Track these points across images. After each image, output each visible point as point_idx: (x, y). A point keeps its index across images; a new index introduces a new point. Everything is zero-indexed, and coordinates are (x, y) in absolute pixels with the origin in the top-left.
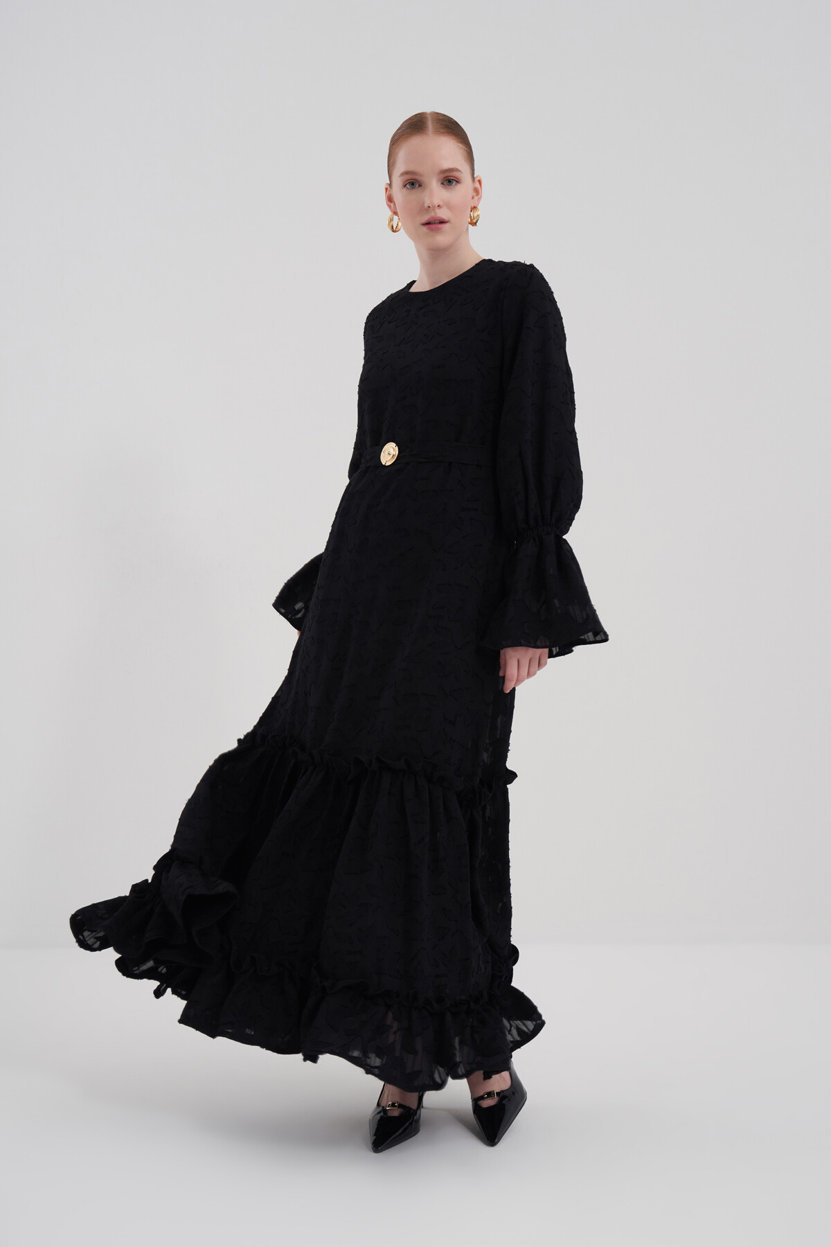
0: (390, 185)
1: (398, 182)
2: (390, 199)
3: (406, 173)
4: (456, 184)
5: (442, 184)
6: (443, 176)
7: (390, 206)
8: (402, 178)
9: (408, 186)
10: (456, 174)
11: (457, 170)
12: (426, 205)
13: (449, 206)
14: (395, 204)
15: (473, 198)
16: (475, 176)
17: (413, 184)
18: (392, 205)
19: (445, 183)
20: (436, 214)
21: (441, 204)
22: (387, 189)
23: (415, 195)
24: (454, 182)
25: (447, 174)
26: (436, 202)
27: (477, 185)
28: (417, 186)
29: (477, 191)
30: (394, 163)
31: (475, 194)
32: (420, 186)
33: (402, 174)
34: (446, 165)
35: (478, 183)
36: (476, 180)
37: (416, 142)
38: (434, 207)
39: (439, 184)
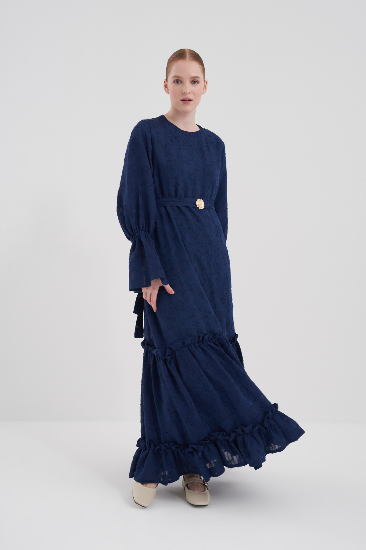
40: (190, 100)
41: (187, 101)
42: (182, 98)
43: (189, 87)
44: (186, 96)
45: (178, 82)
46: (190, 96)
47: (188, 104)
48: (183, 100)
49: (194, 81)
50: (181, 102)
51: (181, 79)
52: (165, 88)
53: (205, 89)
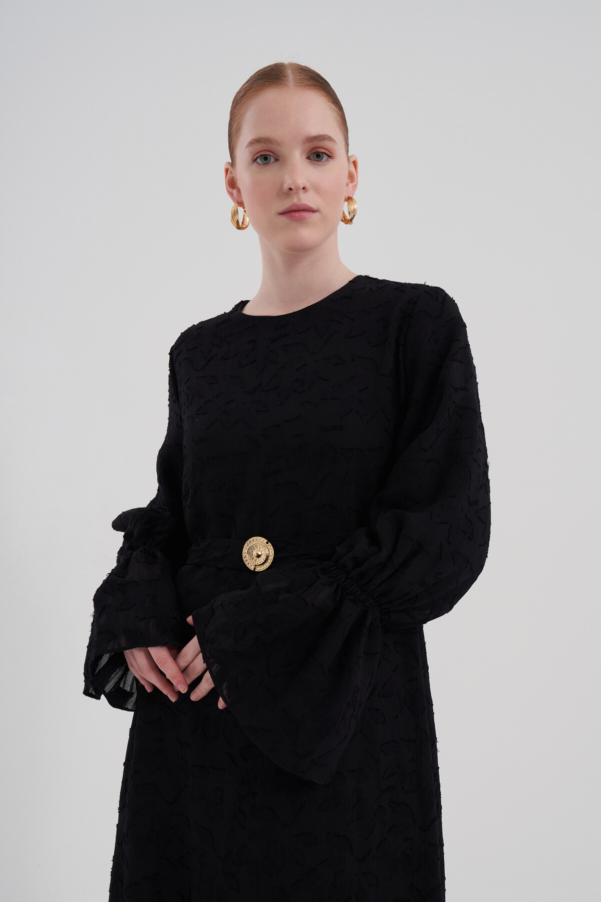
0: (233, 164)
1: (243, 154)
2: (232, 184)
3: (257, 141)
4: (327, 160)
5: (308, 158)
6: (309, 146)
7: (231, 194)
8: (251, 149)
9: (258, 160)
10: (327, 144)
11: (330, 139)
12: (286, 187)
13: (317, 190)
14: (239, 191)
15: (347, 185)
16: (350, 155)
17: (266, 158)
18: (235, 191)
19: (311, 157)
20: (299, 199)
21: (308, 185)
22: (227, 171)
23: (270, 173)
24: (325, 157)
25: (316, 144)
26: (301, 181)
27: (353, 169)
28: (272, 160)
29: (351, 177)
30: (239, 129)
31: (349, 181)
32: (277, 160)
33: (251, 143)
34: (314, 130)
35: (352, 166)
36: (352, 160)
37: (270, 96)
38: (297, 189)
39: (304, 157)
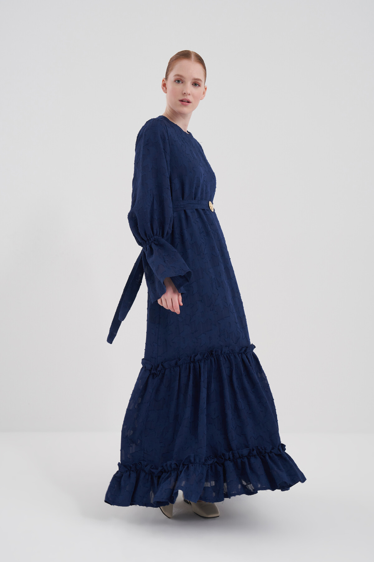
40: (189, 102)
41: (185, 102)
42: (181, 98)
43: (189, 88)
44: (186, 97)
45: (179, 81)
46: (190, 98)
47: (185, 105)
48: (182, 101)
49: (196, 84)
50: (180, 103)
51: (182, 79)
52: (163, 87)
53: (203, 95)
